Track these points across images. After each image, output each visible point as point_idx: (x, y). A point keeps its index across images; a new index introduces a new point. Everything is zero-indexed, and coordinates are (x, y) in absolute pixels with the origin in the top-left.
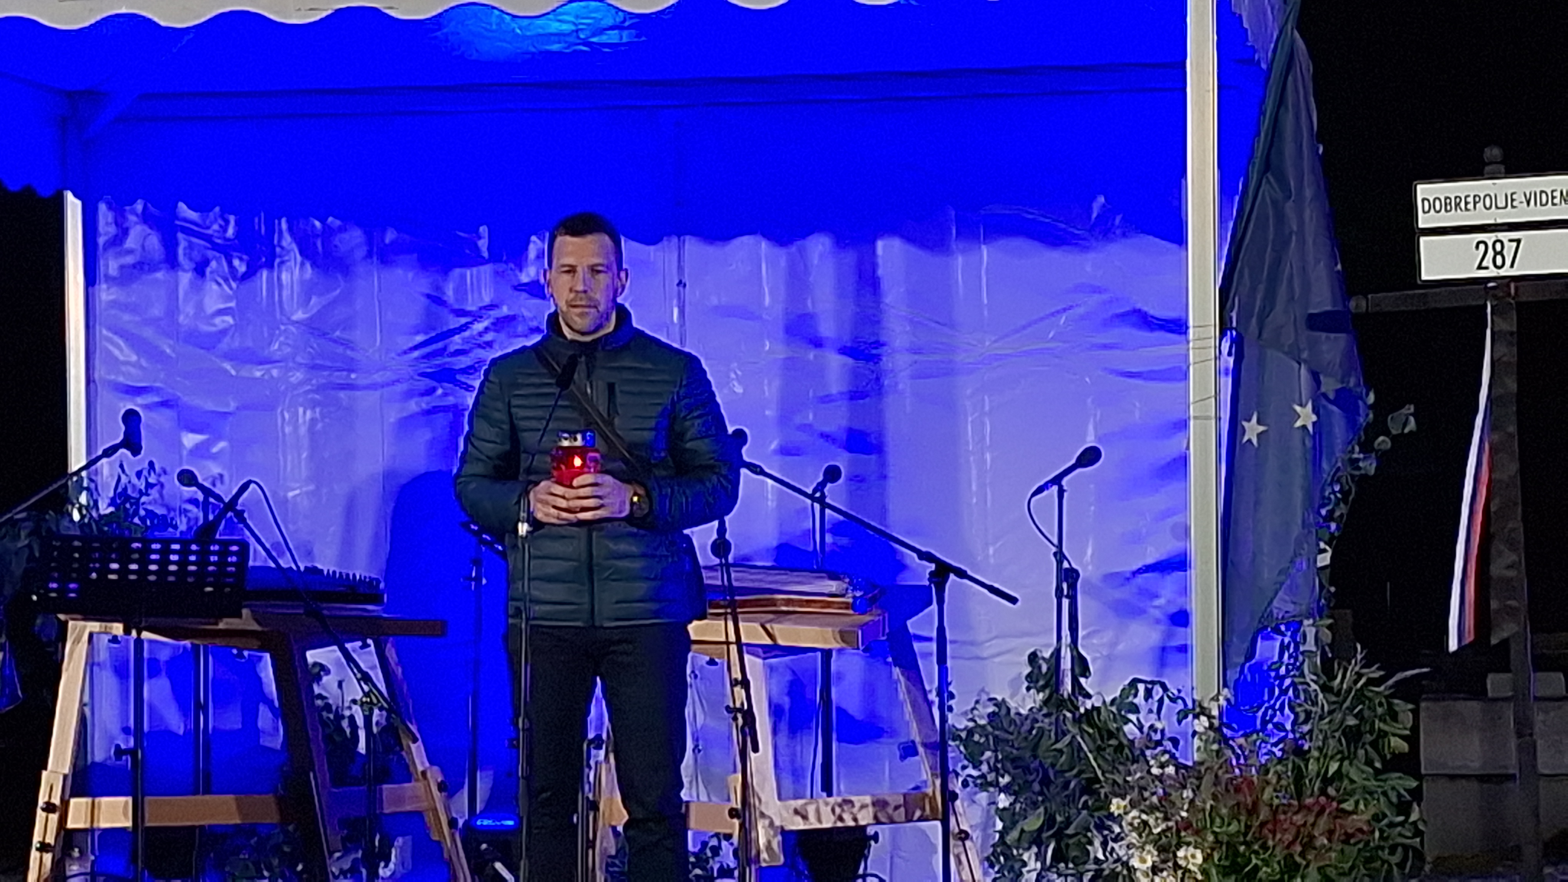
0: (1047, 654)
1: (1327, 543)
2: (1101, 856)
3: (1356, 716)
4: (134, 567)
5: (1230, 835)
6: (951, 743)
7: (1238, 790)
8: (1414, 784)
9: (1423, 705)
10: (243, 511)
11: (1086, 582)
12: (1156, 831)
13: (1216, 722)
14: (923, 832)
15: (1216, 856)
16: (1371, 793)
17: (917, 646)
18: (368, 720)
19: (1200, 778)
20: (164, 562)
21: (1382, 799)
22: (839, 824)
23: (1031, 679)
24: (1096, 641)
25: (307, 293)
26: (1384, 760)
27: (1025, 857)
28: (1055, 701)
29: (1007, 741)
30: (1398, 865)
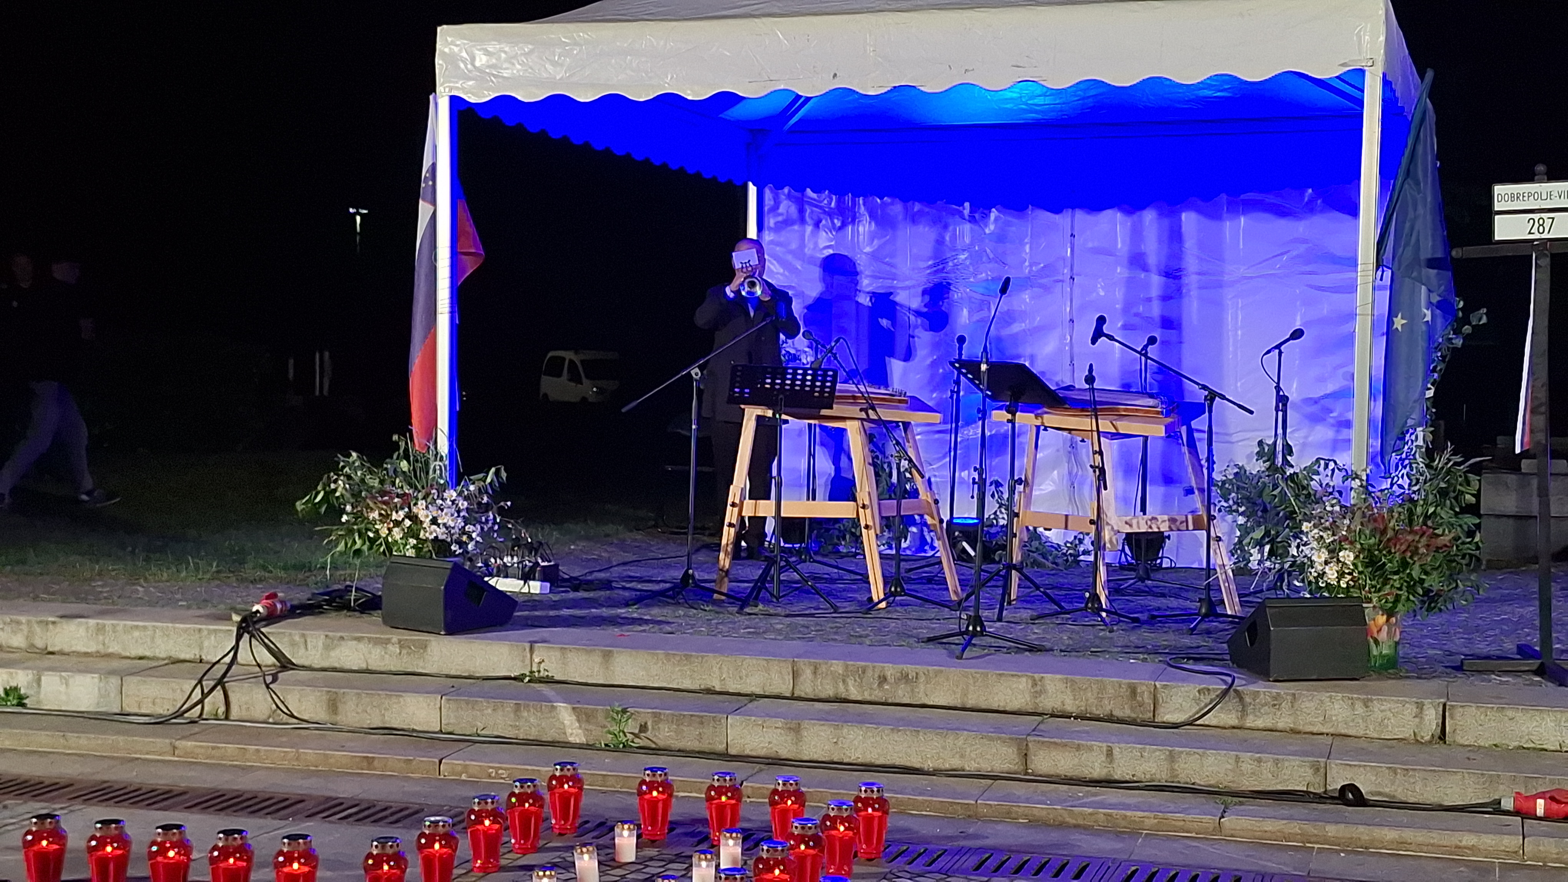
0: (1270, 442)
1: (1433, 385)
2: (1296, 554)
3: (1445, 483)
4: (778, 381)
5: (1370, 545)
6: (1213, 488)
7: (1375, 520)
8: (1477, 521)
9: (1485, 477)
10: (836, 354)
11: (1294, 403)
12: (1327, 541)
13: (1364, 483)
14: (1195, 536)
15: (1361, 556)
16: (1452, 525)
17: (1196, 435)
18: (899, 465)
19: (1354, 513)
20: (794, 379)
21: (1459, 529)
22: (1150, 530)
23: (1260, 455)
24: (1296, 435)
25: (872, 237)
26: (1461, 507)
27: (1252, 551)
28: (1273, 469)
29: (1244, 488)
30: (1466, 565)
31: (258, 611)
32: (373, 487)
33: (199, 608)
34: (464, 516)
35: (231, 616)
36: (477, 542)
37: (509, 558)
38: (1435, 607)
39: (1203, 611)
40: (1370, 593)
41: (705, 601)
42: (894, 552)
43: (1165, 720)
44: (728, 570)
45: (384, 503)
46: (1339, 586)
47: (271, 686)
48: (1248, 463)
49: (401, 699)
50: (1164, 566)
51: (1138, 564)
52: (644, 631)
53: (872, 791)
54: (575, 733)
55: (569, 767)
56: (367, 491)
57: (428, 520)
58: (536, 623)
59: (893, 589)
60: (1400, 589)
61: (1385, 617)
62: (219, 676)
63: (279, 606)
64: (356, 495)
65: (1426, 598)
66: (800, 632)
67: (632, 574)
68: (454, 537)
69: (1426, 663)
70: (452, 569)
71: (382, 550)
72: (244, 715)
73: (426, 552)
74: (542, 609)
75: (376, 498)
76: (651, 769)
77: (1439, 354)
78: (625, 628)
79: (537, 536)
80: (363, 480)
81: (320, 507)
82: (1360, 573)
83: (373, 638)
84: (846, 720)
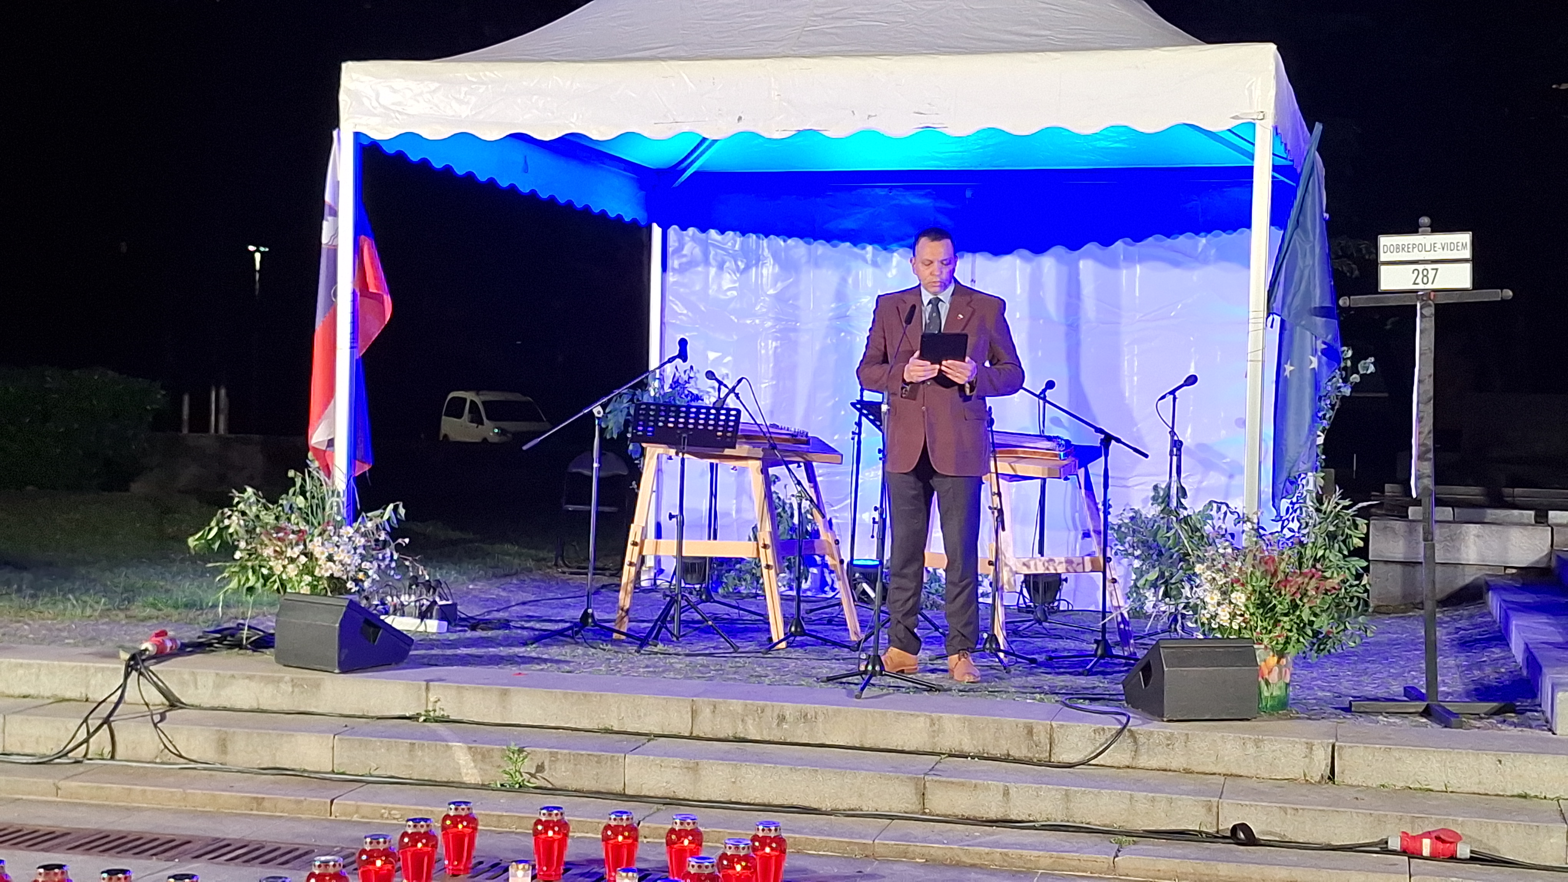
0: (1163, 486)
1: (1323, 432)
2: (1189, 596)
3: (1334, 526)
4: (682, 420)
5: (1261, 587)
6: (1109, 532)
7: (1266, 563)
8: (1365, 564)
9: (1372, 522)
10: (738, 393)
11: (1187, 448)
12: (1220, 583)
13: (1256, 526)
14: (1092, 578)
15: (1253, 598)
16: (1341, 568)
17: (1093, 479)
18: (800, 505)
19: (1245, 556)
20: (697, 418)
21: (1347, 571)
22: (1047, 572)
23: (1154, 499)
24: (1190, 480)
25: (776, 280)
26: (1349, 551)
27: (1147, 595)
28: (1167, 511)
29: (1139, 532)
30: (1354, 607)
31: (146, 650)
32: (267, 523)
33: (85, 646)
34: (361, 554)
35: (118, 652)
36: (373, 580)
37: (407, 596)
38: (1324, 649)
39: (1099, 652)
40: (1261, 633)
41: (605, 641)
42: (794, 593)
43: (1061, 760)
44: (628, 610)
45: (279, 539)
46: (1231, 627)
47: (159, 725)
48: (1143, 508)
49: (293, 739)
50: (1061, 608)
51: (1036, 607)
52: (542, 670)
53: (770, 830)
54: (470, 774)
55: (463, 806)
56: (262, 527)
57: (324, 557)
58: (432, 662)
59: (793, 629)
60: (1290, 631)
61: (1276, 659)
62: (105, 715)
63: (169, 644)
64: (250, 531)
65: (1315, 640)
66: (699, 671)
67: (530, 614)
68: (351, 574)
69: (1316, 705)
70: (348, 606)
71: (275, 587)
72: (130, 755)
73: (321, 590)
74: (438, 648)
75: (271, 535)
76: (547, 808)
77: (1328, 402)
78: (522, 666)
79: (435, 576)
80: (257, 517)
81: (214, 543)
82: (1252, 614)
83: (265, 677)
84: (745, 759)
